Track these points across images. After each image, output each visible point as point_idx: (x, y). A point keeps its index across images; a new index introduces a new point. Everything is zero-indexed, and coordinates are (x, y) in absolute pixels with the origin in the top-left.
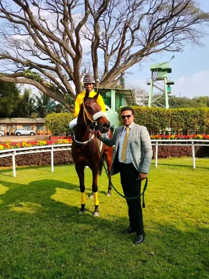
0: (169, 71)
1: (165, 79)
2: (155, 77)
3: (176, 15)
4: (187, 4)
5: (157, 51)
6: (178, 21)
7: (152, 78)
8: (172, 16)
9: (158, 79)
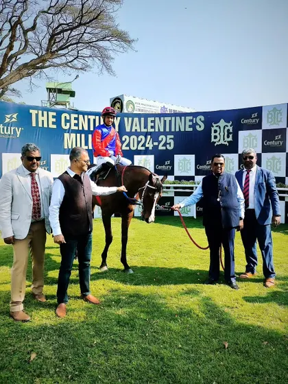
0: (72, 94)
1: (67, 104)
2: (54, 100)
3: (85, 24)
4: (99, 15)
5: (58, 65)
6: (84, 32)
7: (49, 101)
8: (80, 24)
9: (58, 103)
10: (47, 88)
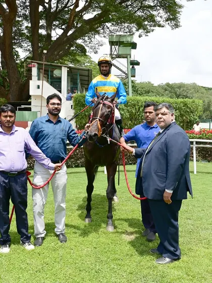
0: (134, 46)
1: (129, 56)
2: (115, 53)
7: (111, 54)
9: (119, 56)
10: (110, 42)
